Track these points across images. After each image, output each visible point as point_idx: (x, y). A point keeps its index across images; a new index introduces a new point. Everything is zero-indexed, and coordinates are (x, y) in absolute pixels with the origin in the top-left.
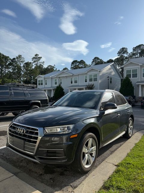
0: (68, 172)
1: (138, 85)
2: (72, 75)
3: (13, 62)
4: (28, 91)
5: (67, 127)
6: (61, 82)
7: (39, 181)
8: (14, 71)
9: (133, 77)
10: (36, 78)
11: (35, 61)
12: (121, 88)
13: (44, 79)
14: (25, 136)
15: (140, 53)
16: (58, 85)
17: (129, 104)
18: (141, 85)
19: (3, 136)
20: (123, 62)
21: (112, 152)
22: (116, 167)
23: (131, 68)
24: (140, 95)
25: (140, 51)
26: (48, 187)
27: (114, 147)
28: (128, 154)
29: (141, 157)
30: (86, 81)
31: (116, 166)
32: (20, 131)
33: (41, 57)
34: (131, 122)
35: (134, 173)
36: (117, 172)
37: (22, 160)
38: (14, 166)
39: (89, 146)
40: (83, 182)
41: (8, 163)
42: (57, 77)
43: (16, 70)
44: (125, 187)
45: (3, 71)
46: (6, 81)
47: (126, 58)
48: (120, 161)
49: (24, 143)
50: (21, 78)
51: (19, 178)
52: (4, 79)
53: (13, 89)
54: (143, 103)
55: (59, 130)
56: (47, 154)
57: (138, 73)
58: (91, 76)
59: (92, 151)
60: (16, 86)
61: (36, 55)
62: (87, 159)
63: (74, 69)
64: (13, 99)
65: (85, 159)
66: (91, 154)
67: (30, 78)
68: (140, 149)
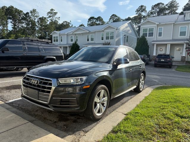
0: (81, 120)
1: (153, 45)
2: (89, 33)
3: (27, 16)
4: (42, 46)
5: (80, 79)
6: (77, 40)
7: (54, 127)
8: (28, 26)
9: (149, 36)
10: (51, 34)
11: (50, 16)
12: (136, 47)
13: (60, 35)
14: (39, 86)
15: (158, 12)
16: (74, 42)
17: (141, 61)
18: (157, 44)
19: (18, 89)
20: (141, 21)
21: (123, 104)
22: (125, 116)
23: (148, 26)
24: (154, 54)
25: (158, 10)
26: (62, 132)
27: (125, 99)
28: (137, 105)
29: (149, 107)
30: (102, 39)
31: (125, 114)
32: (34, 82)
33: (57, 13)
34: (143, 77)
35: (141, 120)
36: (126, 119)
37: (37, 110)
38: (30, 114)
39: (101, 97)
40: (94, 128)
41: (23, 112)
42: (72, 34)
43: (30, 25)
44: (132, 131)
45: (16, 25)
46: (20, 36)
47: (144, 17)
48: (129, 111)
49: (38, 93)
50: (35, 34)
51: (34, 124)
52: (18, 34)
53: (27, 44)
54: (156, 61)
55: (72, 81)
56: (60, 103)
57: (154, 32)
58: (107, 33)
59: (104, 101)
60: (30, 41)
61: (52, 10)
62: (98, 108)
63: (91, 25)
64: (27, 55)
65: (97, 108)
66: (103, 104)
67: (45, 34)
68: (148, 101)
